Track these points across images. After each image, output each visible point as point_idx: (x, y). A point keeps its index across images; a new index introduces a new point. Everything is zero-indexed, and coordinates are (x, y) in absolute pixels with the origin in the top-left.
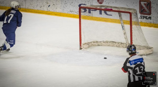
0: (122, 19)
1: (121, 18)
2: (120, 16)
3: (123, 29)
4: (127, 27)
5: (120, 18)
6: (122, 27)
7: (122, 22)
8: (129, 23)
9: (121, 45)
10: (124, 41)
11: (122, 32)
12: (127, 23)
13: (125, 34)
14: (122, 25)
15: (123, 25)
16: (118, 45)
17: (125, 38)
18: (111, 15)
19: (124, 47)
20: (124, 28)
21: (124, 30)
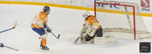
1: (127, 10)
2: (126, 9)
3: (128, 19)
4: (131, 17)
6: (128, 17)
7: (127, 13)
8: (133, 14)
9: (127, 31)
10: (129, 28)
11: (128, 21)
12: (131, 14)
13: (129, 22)
14: (127, 16)
15: (128, 15)
16: (124, 31)
17: (130, 25)
18: (119, 8)
19: (129, 33)
20: (128, 18)
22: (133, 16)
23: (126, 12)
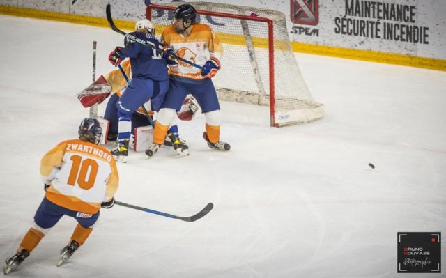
0: (249, 35)
1: (248, 32)
2: (245, 28)
3: (252, 58)
4: (262, 53)
5: (244, 34)
6: (250, 55)
7: (250, 42)
9: (246, 99)
10: (253, 88)
11: (250, 67)
12: (259, 45)
13: (255, 70)
14: (249, 51)
15: (251, 49)
16: (239, 98)
17: (256, 81)
18: (224, 25)
19: (253, 103)
20: (253, 56)
21: (254, 63)
22: (267, 51)
23: (246, 38)
